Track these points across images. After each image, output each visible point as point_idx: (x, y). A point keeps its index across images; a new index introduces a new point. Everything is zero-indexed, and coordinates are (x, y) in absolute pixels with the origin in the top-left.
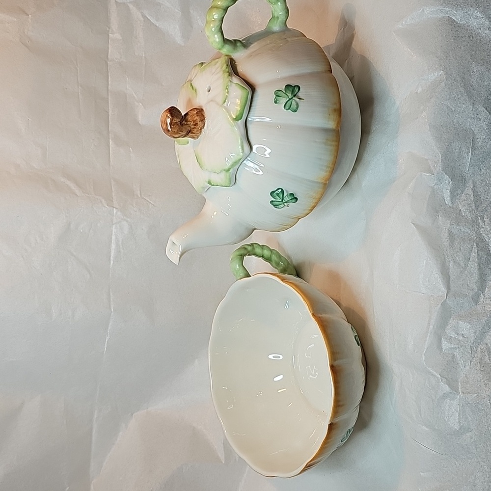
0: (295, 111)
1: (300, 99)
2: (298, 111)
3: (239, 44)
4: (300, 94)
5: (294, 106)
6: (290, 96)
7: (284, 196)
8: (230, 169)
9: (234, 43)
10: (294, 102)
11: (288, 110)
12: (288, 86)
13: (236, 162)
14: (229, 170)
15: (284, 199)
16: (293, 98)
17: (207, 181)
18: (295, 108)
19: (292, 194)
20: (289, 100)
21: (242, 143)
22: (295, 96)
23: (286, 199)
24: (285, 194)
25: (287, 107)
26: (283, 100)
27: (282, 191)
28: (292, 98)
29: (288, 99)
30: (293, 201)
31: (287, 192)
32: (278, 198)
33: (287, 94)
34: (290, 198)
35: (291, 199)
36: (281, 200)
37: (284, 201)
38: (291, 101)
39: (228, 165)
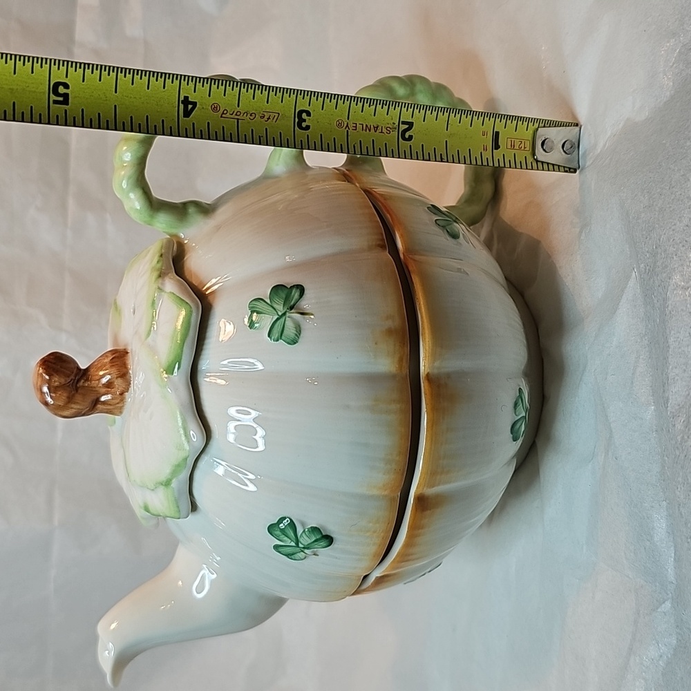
0: (294, 342)
1: (302, 314)
2: (300, 340)
3: (191, 210)
4: (305, 304)
5: (290, 330)
6: (280, 308)
7: (299, 535)
8: (171, 480)
9: (180, 210)
10: (289, 324)
11: (278, 340)
12: (277, 289)
13: (178, 466)
14: (167, 483)
15: (301, 540)
16: (288, 314)
17: (142, 505)
18: (292, 336)
19: (315, 530)
20: (277, 319)
21: (184, 421)
22: (292, 308)
23: (305, 540)
24: (300, 530)
25: (276, 334)
26: (267, 320)
27: (292, 525)
28: (284, 314)
29: (276, 317)
30: (323, 543)
31: (303, 524)
32: (286, 538)
33: (275, 306)
34: (314, 539)
35: (315, 541)
36: (293, 544)
37: (301, 545)
38: (282, 320)
39: (166, 472)
